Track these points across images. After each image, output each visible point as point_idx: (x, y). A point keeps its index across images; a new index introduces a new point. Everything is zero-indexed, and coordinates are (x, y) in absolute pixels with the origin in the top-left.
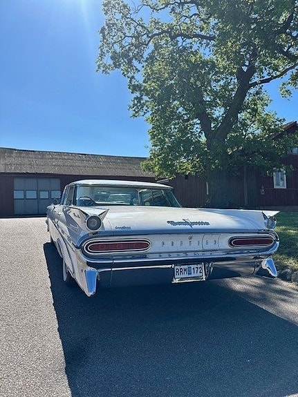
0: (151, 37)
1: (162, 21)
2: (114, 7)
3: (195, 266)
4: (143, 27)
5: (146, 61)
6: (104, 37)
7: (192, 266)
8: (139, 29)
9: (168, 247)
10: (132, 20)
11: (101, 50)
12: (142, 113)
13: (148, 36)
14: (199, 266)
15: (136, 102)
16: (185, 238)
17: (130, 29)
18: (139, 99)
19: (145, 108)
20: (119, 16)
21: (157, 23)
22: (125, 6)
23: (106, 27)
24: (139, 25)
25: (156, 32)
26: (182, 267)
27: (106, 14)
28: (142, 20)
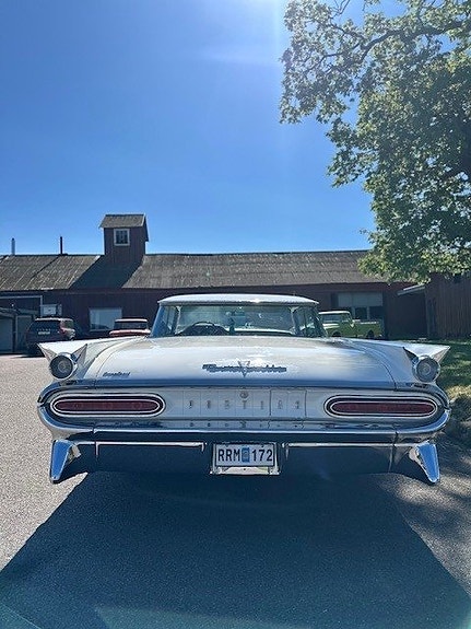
0: (368, 48)
1: (387, 16)
2: (303, 14)
3: (259, 447)
4: (353, 34)
5: (358, 90)
6: (288, 66)
7: (252, 447)
8: (348, 39)
9: (200, 409)
10: (335, 27)
11: (287, 87)
12: (351, 177)
13: (362, 48)
14: (266, 447)
15: (340, 159)
16: (234, 395)
17: (333, 42)
18: (345, 155)
19: (358, 167)
20: (312, 27)
21: (377, 21)
22: (321, 9)
23: (292, 49)
24: (346, 32)
25: (378, 36)
26: (231, 447)
27: (290, 28)
28: (351, 23)
